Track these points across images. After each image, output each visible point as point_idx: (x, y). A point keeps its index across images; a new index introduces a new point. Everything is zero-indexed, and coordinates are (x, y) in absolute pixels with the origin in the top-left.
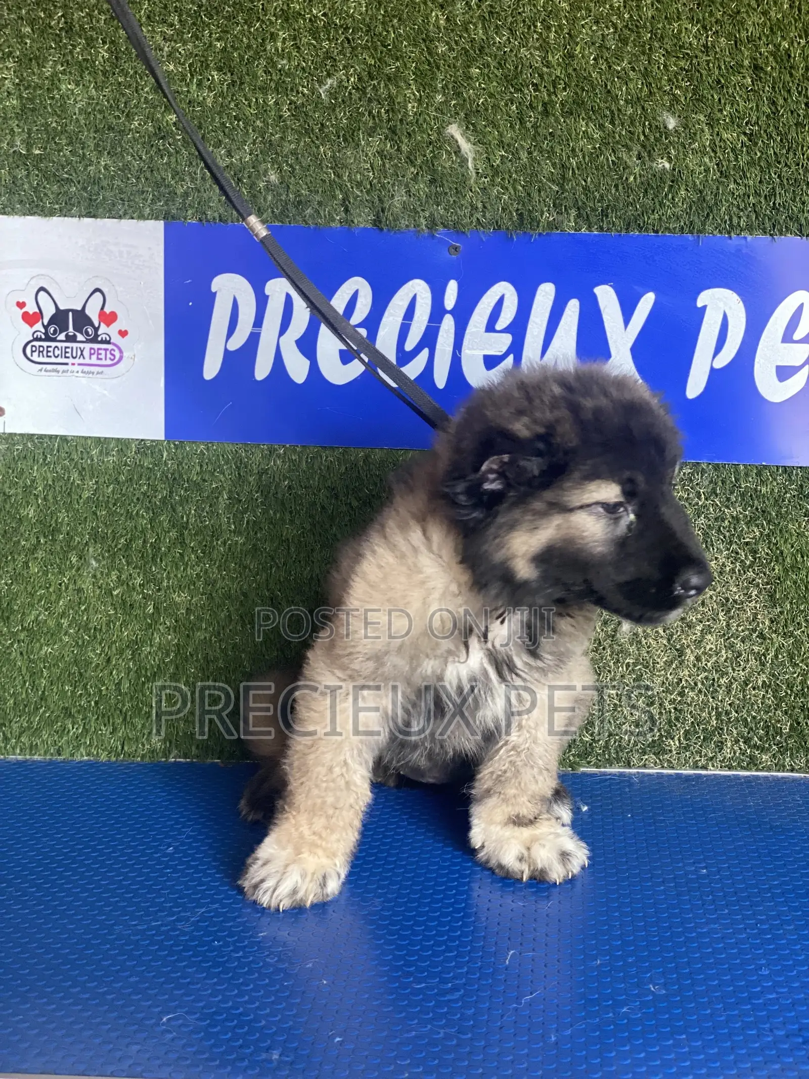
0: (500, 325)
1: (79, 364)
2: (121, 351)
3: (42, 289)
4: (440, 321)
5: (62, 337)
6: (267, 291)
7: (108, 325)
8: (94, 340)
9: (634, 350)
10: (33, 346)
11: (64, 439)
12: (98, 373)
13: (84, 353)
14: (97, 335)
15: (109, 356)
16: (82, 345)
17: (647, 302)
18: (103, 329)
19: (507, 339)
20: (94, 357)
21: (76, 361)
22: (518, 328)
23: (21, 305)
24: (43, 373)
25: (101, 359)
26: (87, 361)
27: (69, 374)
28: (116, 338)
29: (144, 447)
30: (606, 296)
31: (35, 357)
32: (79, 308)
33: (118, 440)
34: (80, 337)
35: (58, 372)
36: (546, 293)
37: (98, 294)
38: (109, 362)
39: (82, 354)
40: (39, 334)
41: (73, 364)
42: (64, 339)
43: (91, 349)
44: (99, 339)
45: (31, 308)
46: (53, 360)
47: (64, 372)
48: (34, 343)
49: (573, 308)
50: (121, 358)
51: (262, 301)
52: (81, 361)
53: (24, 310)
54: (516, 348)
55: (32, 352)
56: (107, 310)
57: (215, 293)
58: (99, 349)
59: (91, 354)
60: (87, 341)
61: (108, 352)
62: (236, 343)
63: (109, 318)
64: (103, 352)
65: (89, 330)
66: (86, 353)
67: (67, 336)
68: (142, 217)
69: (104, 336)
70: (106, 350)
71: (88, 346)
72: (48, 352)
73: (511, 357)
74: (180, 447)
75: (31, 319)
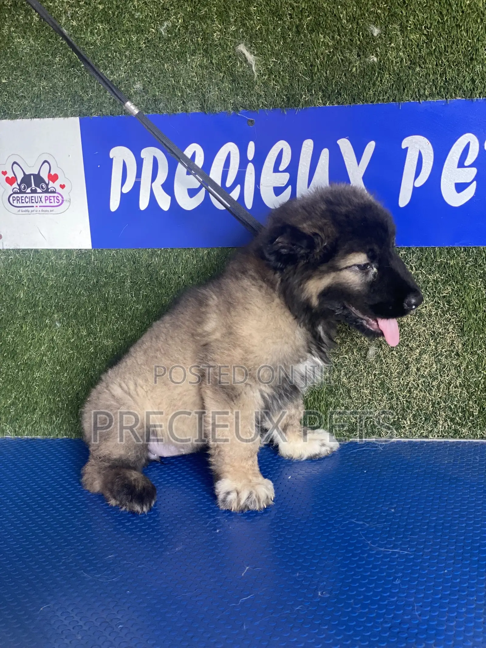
0: (282, 168)
1: (40, 206)
2: (62, 198)
3: (15, 163)
4: (246, 167)
5: (29, 190)
6: (142, 156)
7: (54, 182)
8: (47, 191)
9: (364, 178)
10: (13, 197)
11: (36, 251)
12: (51, 211)
13: (42, 199)
14: (48, 189)
15: (56, 200)
16: (40, 195)
17: (371, 147)
18: (51, 184)
19: (287, 176)
20: (48, 201)
21: (38, 204)
22: (293, 169)
23: (4, 173)
24: (20, 212)
25: (52, 202)
26: (44, 204)
27: (35, 212)
28: (59, 190)
29: (81, 253)
30: (345, 145)
31: (15, 203)
32: (37, 173)
33: (67, 250)
34: (39, 190)
35: (29, 211)
36: (308, 146)
37: (46, 164)
38: (56, 204)
39: (41, 200)
40: (16, 189)
41: (37, 206)
42: (30, 192)
43: (46, 197)
44: (50, 190)
45: (10, 175)
46: (25, 205)
47: (32, 211)
48: (14, 195)
49: (325, 154)
50: (63, 201)
51: (140, 163)
52: (41, 204)
53: (6, 176)
54: (293, 182)
55: (13, 200)
56: (52, 173)
57: (112, 159)
58: (50, 197)
59: (46, 200)
60: (43, 192)
61: (55, 198)
62: (127, 188)
63: (54, 178)
64: (52, 198)
65: (43, 185)
66: (43, 199)
67: (31, 190)
68: (66, 116)
69: (52, 189)
70: (54, 197)
71: (44, 195)
72: (22, 200)
73: (290, 187)
74: (101, 253)
75: (11, 181)
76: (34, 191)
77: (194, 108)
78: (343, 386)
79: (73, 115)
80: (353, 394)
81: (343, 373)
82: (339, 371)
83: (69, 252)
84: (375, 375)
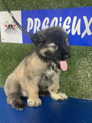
0: (68, 24)
3: (7, 22)
4: (59, 24)
5: (10, 28)
6: (35, 20)
8: (13, 29)
9: (89, 27)
11: (11, 43)
12: (14, 34)
18: (14, 27)
19: (69, 26)
21: (11, 32)
22: (71, 24)
23: (5, 24)
26: (13, 32)
28: (16, 29)
29: (21, 44)
30: (85, 18)
34: (12, 28)
36: (75, 18)
37: (13, 22)
40: (7, 28)
45: (6, 25)
49: (80, 20)
51: (34, 22)
54: (71, 28)
57: (28, 21)
62: (31, 29)
63: (15, 25)
68: (18, 10)
71: (13, 30)
73: (70, 29)
74: (25, 44)
75: (6, 26)
76: (11, 29)
77: (47, 8)
78: (81, 83)
79: (20, 10)
80: (84, 86)
81: (81, 80)
82: (80, 79)
83: (18, 44)
84: (90, 82)
